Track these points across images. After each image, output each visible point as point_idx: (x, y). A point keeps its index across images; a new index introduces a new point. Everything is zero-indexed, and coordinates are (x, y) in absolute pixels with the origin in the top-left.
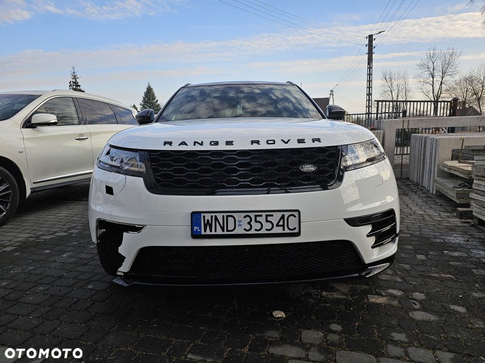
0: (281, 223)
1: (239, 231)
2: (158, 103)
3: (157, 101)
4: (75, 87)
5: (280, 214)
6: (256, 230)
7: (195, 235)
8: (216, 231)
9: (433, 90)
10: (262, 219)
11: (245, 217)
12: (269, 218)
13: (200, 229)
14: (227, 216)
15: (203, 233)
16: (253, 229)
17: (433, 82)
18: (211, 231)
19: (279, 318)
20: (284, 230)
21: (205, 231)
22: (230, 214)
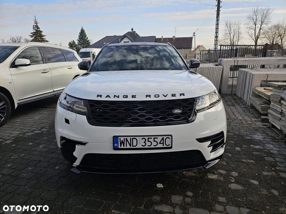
0: (162, 142)
1: (139, 146)
2: (88, 39)
3: (87, 38)
4: (36, 29)
5: (161, 137)
6: (148, 146)
7: (115, 148)
8: (126, 146)
9: (255, 33)
10: (152, 140)
11: (142, 139)
12: (155, 140)
13: (118, 145)
14: (133, 139)
15: (119, 147)
16: (147, 145)
17: (255, 28)
18: (124, 146)
19: (160, 188)
20: (163, 145)
21: (121, 146)
22: (134, 137)
